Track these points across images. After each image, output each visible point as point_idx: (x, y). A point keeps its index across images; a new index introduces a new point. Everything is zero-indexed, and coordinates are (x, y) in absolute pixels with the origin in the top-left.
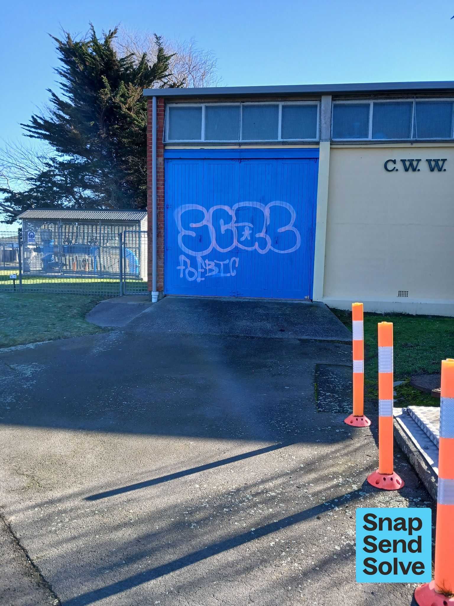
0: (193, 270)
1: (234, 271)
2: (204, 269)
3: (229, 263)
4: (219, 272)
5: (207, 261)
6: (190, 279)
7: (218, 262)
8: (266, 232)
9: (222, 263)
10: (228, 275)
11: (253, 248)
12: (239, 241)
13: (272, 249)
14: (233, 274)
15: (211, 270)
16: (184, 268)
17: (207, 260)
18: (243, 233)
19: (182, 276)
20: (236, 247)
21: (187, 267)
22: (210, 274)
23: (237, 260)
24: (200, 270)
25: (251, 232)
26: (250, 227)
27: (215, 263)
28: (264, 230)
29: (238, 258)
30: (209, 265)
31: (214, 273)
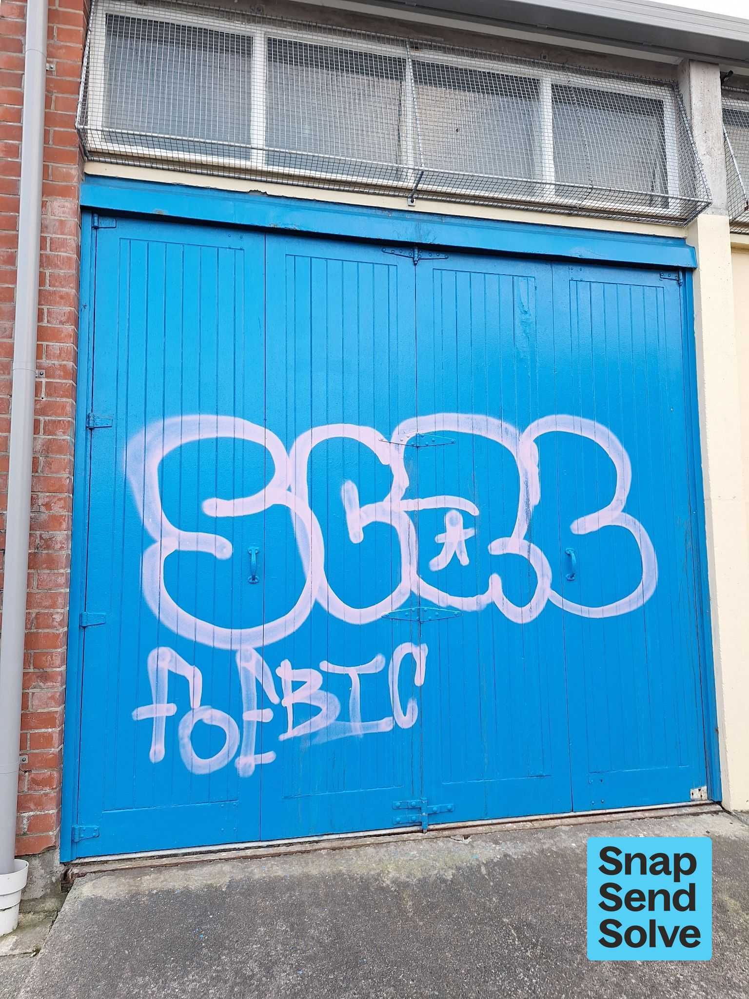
0: (215, 717)
1: (410, 706)
2: (270, 705)
3: (384, 672)
4: (344, 716)
5: (285, 670)
6: (202, 766)
7: (339, 670)
8: (529, 537)
9: (353, 672)
10: (385, 725)
11: (484, 599)
12: (423, 571)
13: (558, 600)
14: (407, 720)
15: (305, 711)
16: (172, 709)
17: (286, 664)
18: (440, 539)
19: (158, 750)
20: (415, 600)
21: (184, 707)
22: (302, 730)
23: (421, 654)
24: (253, 715)
25: (471, 532)
26: (464, 513)
27: (326, 675)
28: (521, 526)
29: (424, 646)
30: (297, 685)
31: (319, 723)
